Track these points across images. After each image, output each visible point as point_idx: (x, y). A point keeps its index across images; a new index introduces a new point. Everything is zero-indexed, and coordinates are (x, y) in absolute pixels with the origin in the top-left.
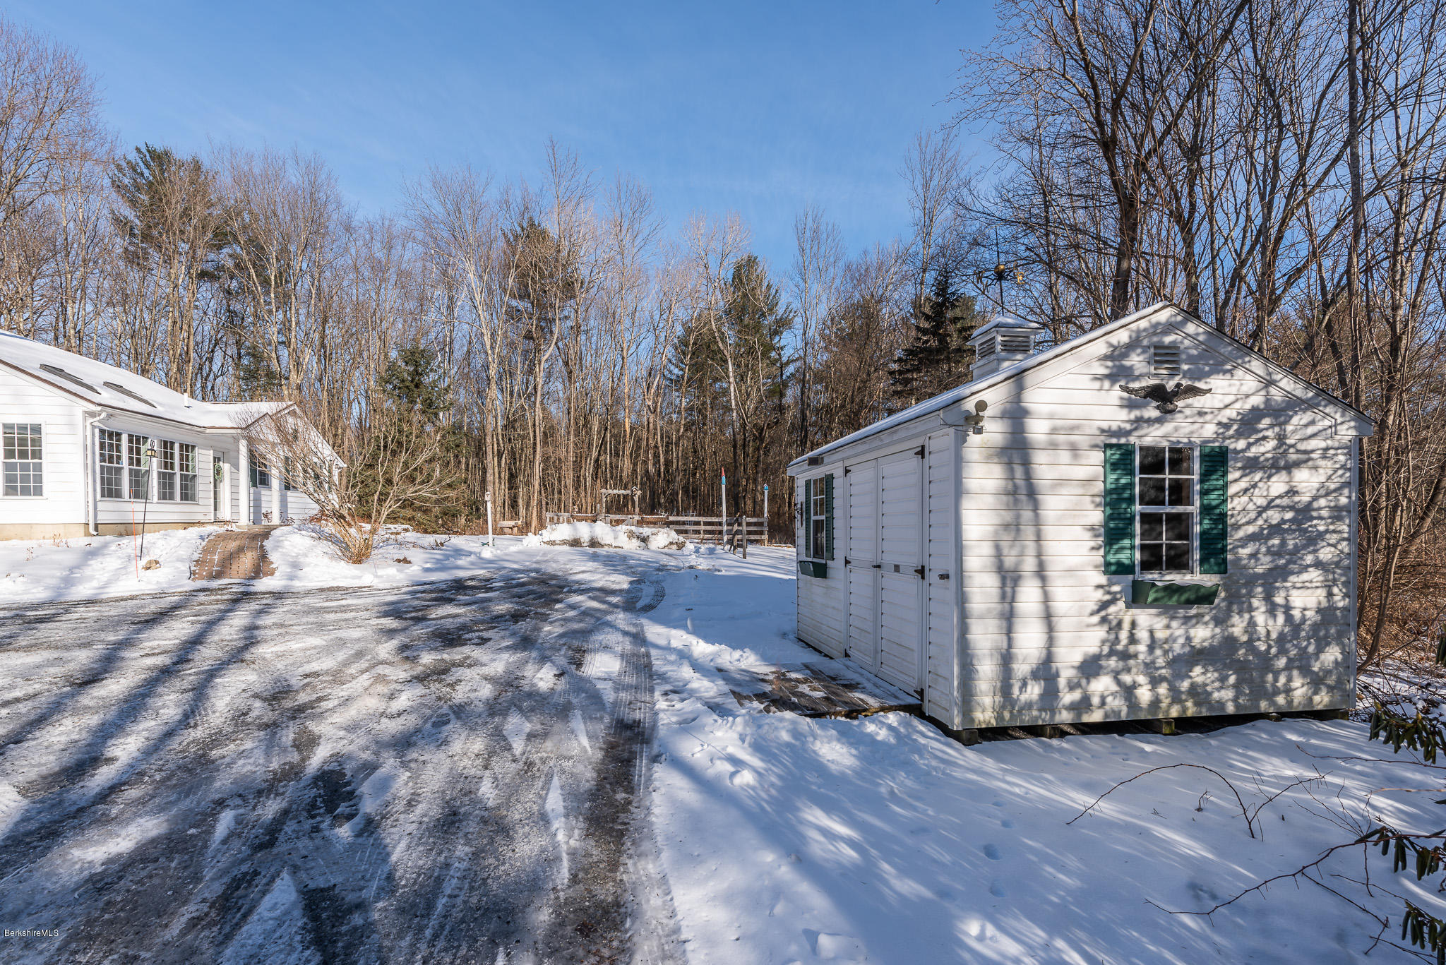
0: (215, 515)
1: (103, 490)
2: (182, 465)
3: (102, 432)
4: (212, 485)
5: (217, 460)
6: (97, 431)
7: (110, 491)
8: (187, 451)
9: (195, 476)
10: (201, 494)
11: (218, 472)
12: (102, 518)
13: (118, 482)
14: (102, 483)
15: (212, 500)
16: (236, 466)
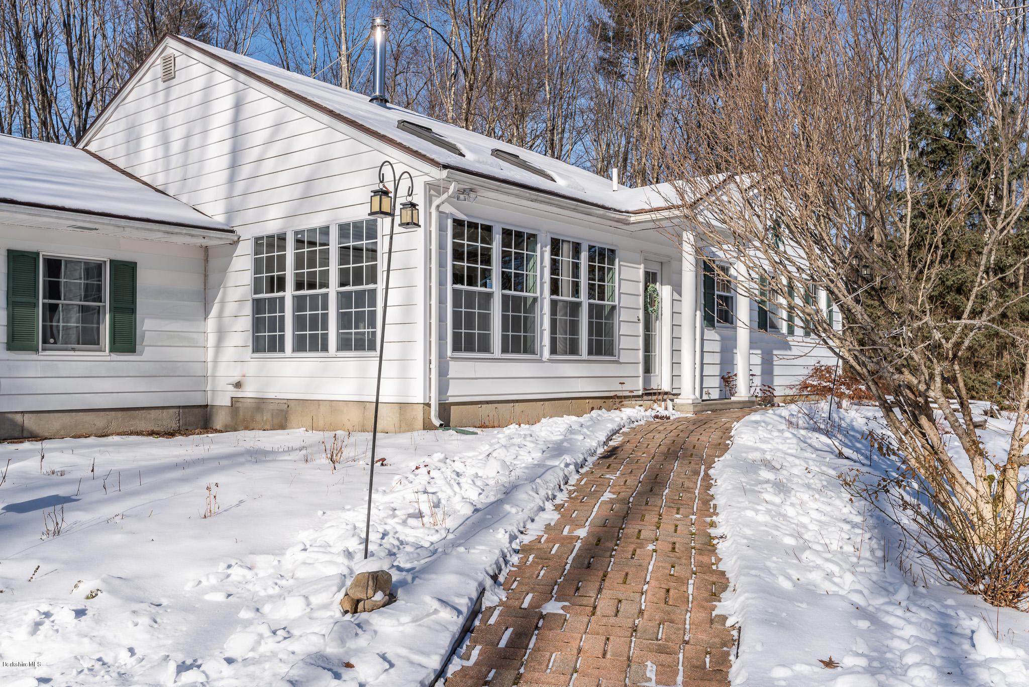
0: (647, 381)
1: (456, 337)
2: (591, 287)
3: (458, 223)
4: (641, 326)
5: (650, 278)
6: (450, 222)
7: (470, 337)
8: (602, 261)
9: (613, 308)
10: (624, 343)
11: (650, 301)
12: (455, 392)
13: (485, 321)
14: (456, 324)
15: (641, 354)
16: (677, 288)
